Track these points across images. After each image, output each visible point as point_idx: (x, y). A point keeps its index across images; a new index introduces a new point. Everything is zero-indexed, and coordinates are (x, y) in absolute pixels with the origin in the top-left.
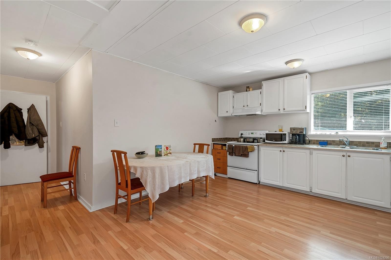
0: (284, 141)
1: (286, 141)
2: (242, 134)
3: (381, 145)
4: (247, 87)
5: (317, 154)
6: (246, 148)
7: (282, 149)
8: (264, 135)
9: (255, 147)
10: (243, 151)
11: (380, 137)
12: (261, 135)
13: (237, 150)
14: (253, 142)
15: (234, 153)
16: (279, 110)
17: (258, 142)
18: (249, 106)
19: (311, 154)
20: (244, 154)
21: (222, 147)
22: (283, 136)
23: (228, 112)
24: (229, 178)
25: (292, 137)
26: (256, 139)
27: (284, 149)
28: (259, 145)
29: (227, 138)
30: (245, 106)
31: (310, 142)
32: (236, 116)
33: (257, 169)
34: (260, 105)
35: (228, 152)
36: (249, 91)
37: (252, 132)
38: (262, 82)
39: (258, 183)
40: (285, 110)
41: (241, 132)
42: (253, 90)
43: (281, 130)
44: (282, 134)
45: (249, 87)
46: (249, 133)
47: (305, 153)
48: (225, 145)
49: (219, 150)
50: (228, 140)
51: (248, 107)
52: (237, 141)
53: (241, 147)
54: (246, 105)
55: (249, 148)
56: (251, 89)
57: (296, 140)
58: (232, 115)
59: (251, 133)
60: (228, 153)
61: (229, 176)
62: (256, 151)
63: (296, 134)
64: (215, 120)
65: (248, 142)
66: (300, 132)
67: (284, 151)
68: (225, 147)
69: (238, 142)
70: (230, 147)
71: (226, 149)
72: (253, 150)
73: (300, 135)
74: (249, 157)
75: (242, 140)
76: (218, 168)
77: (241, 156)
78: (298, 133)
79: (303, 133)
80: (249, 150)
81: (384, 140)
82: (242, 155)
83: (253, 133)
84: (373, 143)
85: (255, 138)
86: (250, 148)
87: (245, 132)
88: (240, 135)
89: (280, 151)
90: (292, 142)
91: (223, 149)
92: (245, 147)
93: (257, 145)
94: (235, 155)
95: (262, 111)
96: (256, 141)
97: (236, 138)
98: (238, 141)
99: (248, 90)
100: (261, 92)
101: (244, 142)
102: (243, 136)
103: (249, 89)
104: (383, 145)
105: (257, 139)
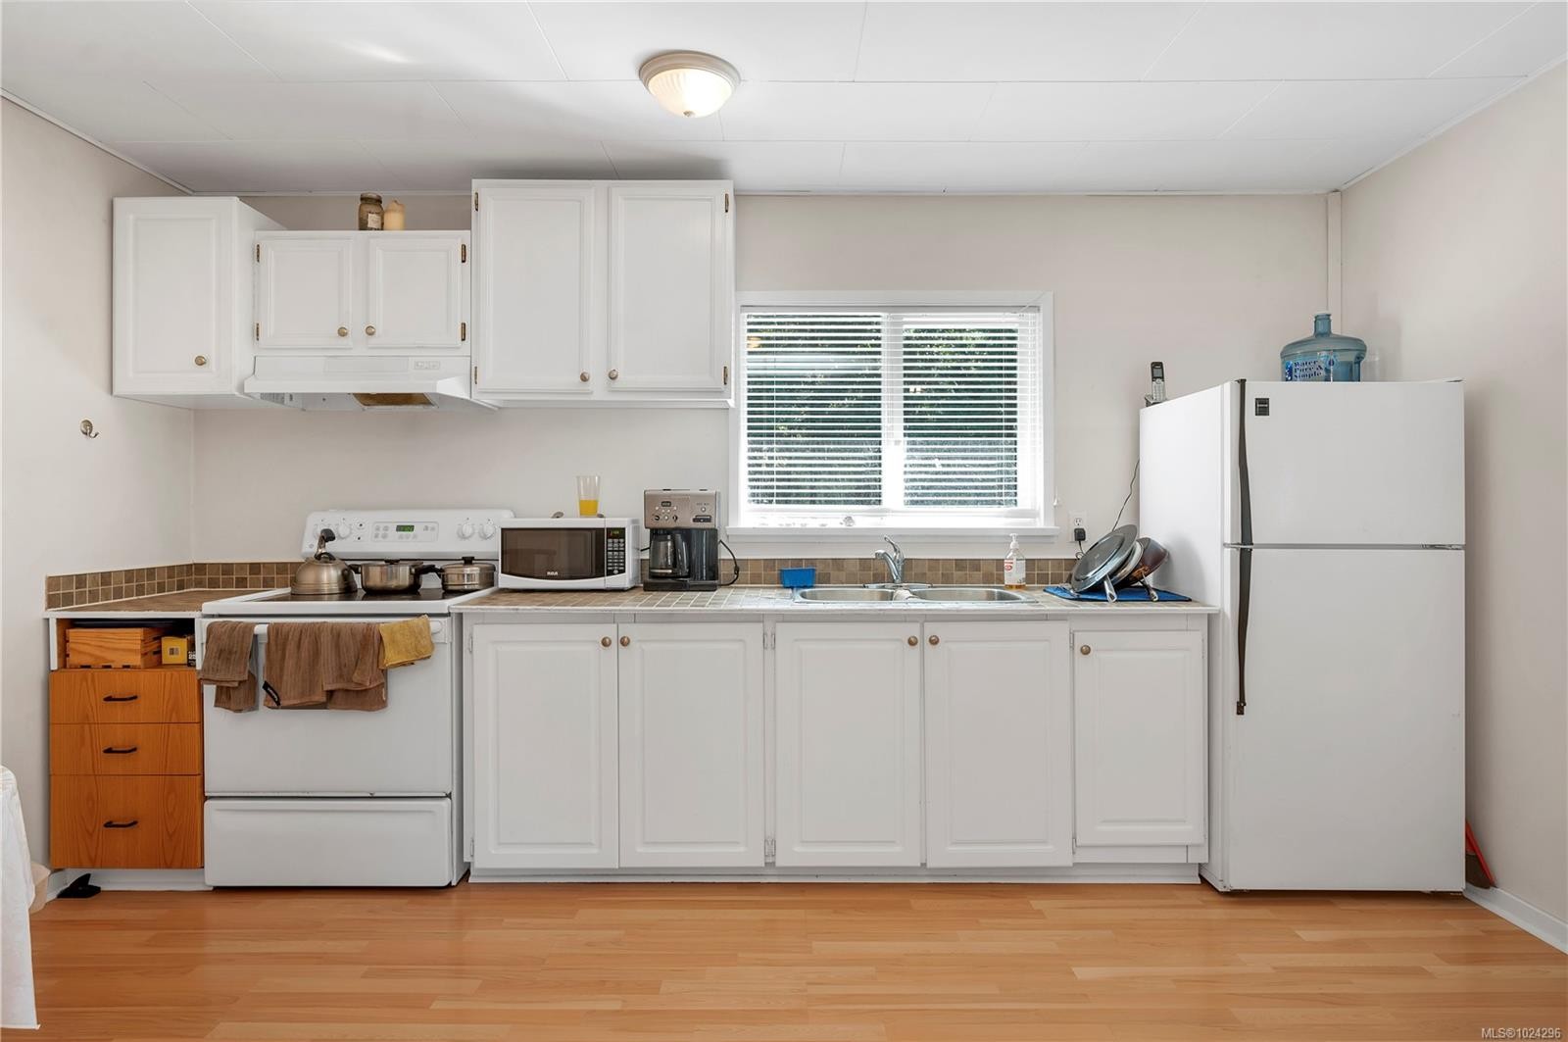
0: (610, 573)
1: (623, 571)
2: (327, 536)
3: (1010, 574)
4: (364, 199)
5: (796, 640)
6: (369, 643)
7: (610, 631)
8: (485, 537)
9: (435, 624)
10: (340, 667)
11: (1001, 538)
12: (463, 537)
13: (290, 663)
14: (412, 591)
15: (266, 686)
16: (584, 378)
17: (444, 586)
18: (379, 331)
19: (769, 643)
20: (351, 687)
21: (154, 646)
22: (610, 544)
23: (212, 364)
24: (219, 890)
25: (654, 550)
26: (431, 569)
27: (627, 630)
28: (460, 616)
29: (200, 568)
30: (349, 327)
31: (740, 574)
32: (277, 397)
33: (447, 784)
34: (463, 340)
35: (210, 681)
36: (382, 229)
37: (405, 518)
38: (475, 183)
39: (454, 884)
40: (617, 384)
41: (315, 524)
42: (409, 225)
43: (589, 508)
44: (599, 532)
45: (379, 201)
46: (382, 526)
47: (741, 640)
48: (184, 628)
49: (126, 673)
50: (213, 583)
51: (373, 340)
52: (288, 590)
53: (326, 640)
54: (356, 330)
55: (393, 641)
56: (394, 219)
57: (675, 564)
58: (241, 388)
59: (400, 528)
60: (210, 691)
61: (219, 869)
62: (444, 657)
63: (676, 529)
64: (88, 424)
65: (373, 593)
66: (694, 520)
67: (624, 642)
68: (180, 644)
69: (294, 596)
70: (232, 642)
71: (191, 663)
72: (420, 654)
73: (694, 532)
74: (389, 706)
75: (330, 576)
76: (109, 825)
77: (331, 700)
78: (686, 521)
79: (709, 520)
80: (391, 656)
81: (1016, 550)
82: (338, 696)
83: (411, 528)
84: (976, 564)
85: (426, 563)
86: (398, 637)
87: (355, 518)
88: (316, 543)
89: (605, 643)
90: (654, 581)
91: (159, 664)
92: (359, 638)
93: (448, 615)
94: (276, 702)
95: (474, 375)
96: (431, 582)
97: (282, 567)
98: (302, 589)
99: (373, 220)
100: (464, 247)
101: (347, 592)
102: (331, 547)
103: (382, 214)
104: (1015, 574)
105: (438, 565)
